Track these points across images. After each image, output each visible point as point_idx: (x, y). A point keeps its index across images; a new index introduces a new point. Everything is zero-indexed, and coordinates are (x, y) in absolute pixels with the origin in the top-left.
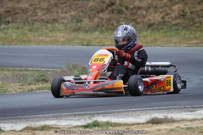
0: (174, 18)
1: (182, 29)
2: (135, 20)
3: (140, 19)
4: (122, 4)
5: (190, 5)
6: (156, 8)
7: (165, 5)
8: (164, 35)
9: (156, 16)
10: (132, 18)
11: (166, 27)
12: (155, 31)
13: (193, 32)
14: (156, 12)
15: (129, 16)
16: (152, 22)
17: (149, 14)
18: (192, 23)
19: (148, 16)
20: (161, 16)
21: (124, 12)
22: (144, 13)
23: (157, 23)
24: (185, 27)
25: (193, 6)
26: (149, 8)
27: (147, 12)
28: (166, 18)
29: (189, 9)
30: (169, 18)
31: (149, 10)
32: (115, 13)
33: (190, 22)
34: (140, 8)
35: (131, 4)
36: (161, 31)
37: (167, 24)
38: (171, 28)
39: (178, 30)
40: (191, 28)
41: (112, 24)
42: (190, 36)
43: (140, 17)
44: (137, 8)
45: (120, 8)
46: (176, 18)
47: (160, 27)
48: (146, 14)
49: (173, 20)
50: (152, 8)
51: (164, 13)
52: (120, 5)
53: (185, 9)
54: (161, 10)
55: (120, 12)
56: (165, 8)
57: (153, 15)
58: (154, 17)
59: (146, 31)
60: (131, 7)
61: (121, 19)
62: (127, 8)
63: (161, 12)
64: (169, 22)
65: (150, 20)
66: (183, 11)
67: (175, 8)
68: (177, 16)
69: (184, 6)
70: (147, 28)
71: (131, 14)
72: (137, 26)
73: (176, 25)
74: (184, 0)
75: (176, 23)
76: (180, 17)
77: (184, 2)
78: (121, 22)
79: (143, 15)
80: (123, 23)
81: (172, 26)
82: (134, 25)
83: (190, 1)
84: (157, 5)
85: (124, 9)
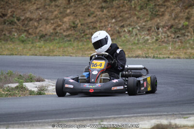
0: (65, 29)
1: (74, 41)
2: (27, 31)
3: (32, 29)
4: (14, 16)
5: (81, 18)
6: (47, 19)
7: (56, 17)
8: (57, 45)
9: (48, 27)
10: (24, 28)
11: (58, 38)
12: (48, 41)
13: (85, 43)
14: (47, 24)
15: (21, 28)
16: (44, 33)
17: (40, 25)
18: (83, 34)
19: (40, 27)
20: (53, 27)
21: (15, 23)
22: (36, 24)
23: (49, 34)
24: (76, 38)
25: (83, 18)
26: (41, 19)
27: (39, 23)
28: (58, 29)
29: (80, 21)
30: (61, 29)
31: (40, 21)
32: (7, 23)
33: (81, 33)
34: (31, 20)
35: (23, 16)
36: (54, 42)
37: (58, 36)
38: (63, 39)
39: (70, 41)
40: (82, 39)
41: (5, 35)
42: (84, 46)
43: (32, 28)
44: (28, 19)
45: (12, 19)
46: (68, 29)
47: (52, 38)
48: (38, 26)
49: (64, 31)
50: (43, 20)
51: (55, 25)
52: (12, 16)
53: (76, 21)
55: (12, 23)
56: (55, 20)
57: (45, 26)
58: (46, 28)
59: (39, 41)
60: (23, 18)
61: (13, 30)
62: (18, 20)
63: (53, 23)
64: (61, 33)
65: (41, 31)
66: (74, 23)
67: (65, 20)
68: (68, 27)
69: (74, 19)
70: (40, 39)
71: (23, 25)
72: (29, 37)
73: (68, 36)
74: (74, 13)
75: (67, 34)
76: (71, 28)
77: (74, 14)
78: (13, 33)
79: (35, 26)
80: (16, 34)
81: (64, 37)
82: (26, 36)
83: (80, 14)
84: (48, 17)
85: (16, 20)
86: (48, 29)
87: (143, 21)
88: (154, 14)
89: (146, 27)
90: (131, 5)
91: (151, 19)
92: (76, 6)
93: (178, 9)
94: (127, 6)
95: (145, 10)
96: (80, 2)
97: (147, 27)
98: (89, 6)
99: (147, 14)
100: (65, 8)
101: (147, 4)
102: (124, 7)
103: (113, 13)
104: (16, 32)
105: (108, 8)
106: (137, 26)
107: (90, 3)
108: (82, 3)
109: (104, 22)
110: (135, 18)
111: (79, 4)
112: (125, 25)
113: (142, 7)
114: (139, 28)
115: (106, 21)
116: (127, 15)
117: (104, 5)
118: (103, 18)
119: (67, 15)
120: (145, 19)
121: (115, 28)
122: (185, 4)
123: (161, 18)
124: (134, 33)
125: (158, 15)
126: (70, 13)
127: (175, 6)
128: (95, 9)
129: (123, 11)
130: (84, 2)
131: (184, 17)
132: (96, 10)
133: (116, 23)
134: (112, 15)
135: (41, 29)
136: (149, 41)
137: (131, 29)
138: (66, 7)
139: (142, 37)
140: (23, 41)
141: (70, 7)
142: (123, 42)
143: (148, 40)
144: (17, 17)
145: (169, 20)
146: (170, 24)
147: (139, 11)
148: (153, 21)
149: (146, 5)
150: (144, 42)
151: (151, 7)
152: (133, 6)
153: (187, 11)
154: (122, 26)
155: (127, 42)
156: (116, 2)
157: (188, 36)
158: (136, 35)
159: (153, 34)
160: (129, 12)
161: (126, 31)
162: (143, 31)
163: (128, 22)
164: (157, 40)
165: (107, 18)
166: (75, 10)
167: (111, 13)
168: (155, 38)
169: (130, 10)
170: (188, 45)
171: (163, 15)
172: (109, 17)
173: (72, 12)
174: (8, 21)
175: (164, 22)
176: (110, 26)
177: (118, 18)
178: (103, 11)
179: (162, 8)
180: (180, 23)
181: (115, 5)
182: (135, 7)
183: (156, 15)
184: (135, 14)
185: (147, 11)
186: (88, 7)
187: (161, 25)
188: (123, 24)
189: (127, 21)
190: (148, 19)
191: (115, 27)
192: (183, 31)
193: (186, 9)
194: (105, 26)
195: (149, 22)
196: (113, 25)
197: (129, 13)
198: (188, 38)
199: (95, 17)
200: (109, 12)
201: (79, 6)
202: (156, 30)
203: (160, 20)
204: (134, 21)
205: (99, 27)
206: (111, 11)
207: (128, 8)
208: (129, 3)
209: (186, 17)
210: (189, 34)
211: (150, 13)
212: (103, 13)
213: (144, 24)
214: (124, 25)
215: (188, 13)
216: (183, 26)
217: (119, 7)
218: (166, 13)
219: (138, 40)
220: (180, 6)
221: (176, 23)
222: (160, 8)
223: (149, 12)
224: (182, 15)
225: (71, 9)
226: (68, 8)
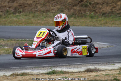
2: (95, 11)
4: (88, 1)
7: (113, 2)
8: (111, 19)
9: (107, 8)
10: (93, 9)
11: (113, 15)
12: (107, 17)
14: (107, 6)
15: (92, 9)
16: (105, 12)
17: (103, 7)
19: (103, 8)
20: (111, 8)
21: (88, 6)
22: (100, 6)
23: (108, 12)
26: (104, 3)
27: (102, 6)
28: (114, 9)
30: (115, 9)
31: (103, 5)
32: (83, 6)
34: (98, 4)
35: (93, 1)
36: (110, 17)
38: (116, 15)
41: (82, 13)
43: (98, 9)
44: (96, 4)
45: (86, 3)
47: (110, 15)
49: (117, 11)
50: (105, 4)
51: (112, 7)
52: (86, 1)
54: (110, 5)
55: (86, 6)
56: (113, 4)
58: (106, 9)
59: (101, 17)
60: (93, 3)
61: (87, 10)
62: (90, 4)
63: (111, 6)
64: (115, 12)
65: (103, 10)
70: (102, 15)
71: (93, 7)
72: (96, 14)
78: (87, 12)
79: (100, 8)
80: (88, 13)
82: (94, 14)
84: (108, 2)
85: (88, 4)
86: (108, 9)
104: (88, 11)
135: (103, 9)
140: (92, 17)
144: (90, 2)
174: (84, 5)
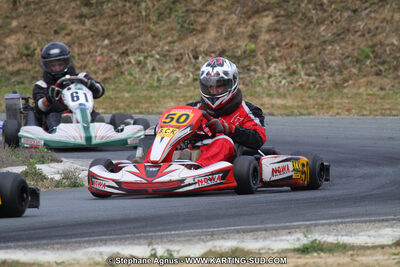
0: (10, 60)
5: (40, 37)
25: (44, 37)
29: (39, 44)
53: (31, 43)
66: (27, 48)
67: (10, 40)
69: (26, 38)
73: (17, 73)
74: (25, 27)
75: (15, 69)
76: (21, 58)
77: (27, 29)
81: (7, 75)
83: (38, 28)
87: (164, 42)
88: (187, 29)
89: (171, 54)
90: (140, 12)
91: (180, 39)
92: (30, 14)
93: (233, 19)
94: (131, 13)
95: (168, 20)
96: (37, 6)
97: (175, 53)
98: (56, 13)
99: (172, 29)
100: (7, 17)
101: (171, 9)
102: (125, 15)
103: (105, 28)
105: (94, 16)
106: (154, 52)
107: (57, 7)
108: (41, 8)
109: (88, 46)
110: (149, 36)
111: (35, 10)
112: (129, 52)
113: (161, 14)
114: (157, 56)
115: (91, 43)
116: (132, 32)
117: (85, 10)
118: (86, 37)
119: (13, 31)
120: (169, 39)
121: (111, 57)
122: (245, 10)
123: (201, 36)
124: (149, 67)
125: (194, 30)
126: (18, 27)
127: (227, 12)
128: (68, 19)
129: (123, 24)
130: (45, 6)
131: (246, 35)
132: (70, 22)
133: (111, 48)
134: (101, 30)
136: (181, 82)
137: (142, 58)
138: (8, 14)
139: (166, 74)
141: (18, 16)
142: (129, 84)
143: (178, 79)
145: (216, 40)
146: (218, 47)
147: (155, 23)
148: (186, 42)
149: (168, 11)
150: (171, 84)
151: (181, 14)
152: (144, 13)
153: (251, 22)
154: (123, 53)
155: (137, 83)
156: (110, 5)
157: (255, 71)
158: (153, 69)
159: (186, 68)
160: (137, 24)
161: (133, 61)
162: (166, 61)
163: (135, 45)
164: (195, 80)
165: (92, 36)
166: (28, 21)
167: (101, 27)
168: (191, 75)
169: (138, 20)
170: (258, 89)
171: (203, 30)
172: (97, 35)
173: (23, 25)
175: (207, 45)
176: (99, 52)
177: (115, 37)
178: (84, 24)
179: (201, 16)
180: (238, 47)
181: (108, 10)
182: (147, 16)
183: (192, 31)
184: (149, 29)
185: (171, 22)
186: (54, 16)
187: (202, 49)
188: (125, 48)
189: (132, 43)
190: (175, 38)
191: (111, 54)
192: (246, 63)
193: (249, 18)
194: (89, 52)
195: (177, 44)
196: (106, 51)
197: (136, 27)
198: (256, 76)
199: (68, 34)
200: (96, 26)
201: (35, 13)
202: (193, 61)
203: (198, 40)
204: (147, 43)
205: (79, 55)
206: (101, 22)
207: (133, 17)
208: (135, 8)
209: (249, 33)
210: (258, 68)
211: (179, 27)
212: (84, 28)
213: (167, 48)
214: (127, 50)
215: (253, 27)
216: (245, 52)
217: (116, 16)
218: (210, 27)
219: (159, 80)
220: (237, 12)
221: (231, 46)
222: (198, 16)
223: (175, 24)
224: (240, 29)
225: (20, 21)
226: (13, 18)
